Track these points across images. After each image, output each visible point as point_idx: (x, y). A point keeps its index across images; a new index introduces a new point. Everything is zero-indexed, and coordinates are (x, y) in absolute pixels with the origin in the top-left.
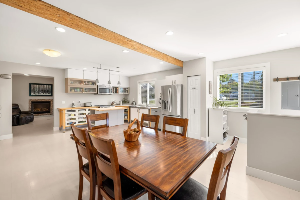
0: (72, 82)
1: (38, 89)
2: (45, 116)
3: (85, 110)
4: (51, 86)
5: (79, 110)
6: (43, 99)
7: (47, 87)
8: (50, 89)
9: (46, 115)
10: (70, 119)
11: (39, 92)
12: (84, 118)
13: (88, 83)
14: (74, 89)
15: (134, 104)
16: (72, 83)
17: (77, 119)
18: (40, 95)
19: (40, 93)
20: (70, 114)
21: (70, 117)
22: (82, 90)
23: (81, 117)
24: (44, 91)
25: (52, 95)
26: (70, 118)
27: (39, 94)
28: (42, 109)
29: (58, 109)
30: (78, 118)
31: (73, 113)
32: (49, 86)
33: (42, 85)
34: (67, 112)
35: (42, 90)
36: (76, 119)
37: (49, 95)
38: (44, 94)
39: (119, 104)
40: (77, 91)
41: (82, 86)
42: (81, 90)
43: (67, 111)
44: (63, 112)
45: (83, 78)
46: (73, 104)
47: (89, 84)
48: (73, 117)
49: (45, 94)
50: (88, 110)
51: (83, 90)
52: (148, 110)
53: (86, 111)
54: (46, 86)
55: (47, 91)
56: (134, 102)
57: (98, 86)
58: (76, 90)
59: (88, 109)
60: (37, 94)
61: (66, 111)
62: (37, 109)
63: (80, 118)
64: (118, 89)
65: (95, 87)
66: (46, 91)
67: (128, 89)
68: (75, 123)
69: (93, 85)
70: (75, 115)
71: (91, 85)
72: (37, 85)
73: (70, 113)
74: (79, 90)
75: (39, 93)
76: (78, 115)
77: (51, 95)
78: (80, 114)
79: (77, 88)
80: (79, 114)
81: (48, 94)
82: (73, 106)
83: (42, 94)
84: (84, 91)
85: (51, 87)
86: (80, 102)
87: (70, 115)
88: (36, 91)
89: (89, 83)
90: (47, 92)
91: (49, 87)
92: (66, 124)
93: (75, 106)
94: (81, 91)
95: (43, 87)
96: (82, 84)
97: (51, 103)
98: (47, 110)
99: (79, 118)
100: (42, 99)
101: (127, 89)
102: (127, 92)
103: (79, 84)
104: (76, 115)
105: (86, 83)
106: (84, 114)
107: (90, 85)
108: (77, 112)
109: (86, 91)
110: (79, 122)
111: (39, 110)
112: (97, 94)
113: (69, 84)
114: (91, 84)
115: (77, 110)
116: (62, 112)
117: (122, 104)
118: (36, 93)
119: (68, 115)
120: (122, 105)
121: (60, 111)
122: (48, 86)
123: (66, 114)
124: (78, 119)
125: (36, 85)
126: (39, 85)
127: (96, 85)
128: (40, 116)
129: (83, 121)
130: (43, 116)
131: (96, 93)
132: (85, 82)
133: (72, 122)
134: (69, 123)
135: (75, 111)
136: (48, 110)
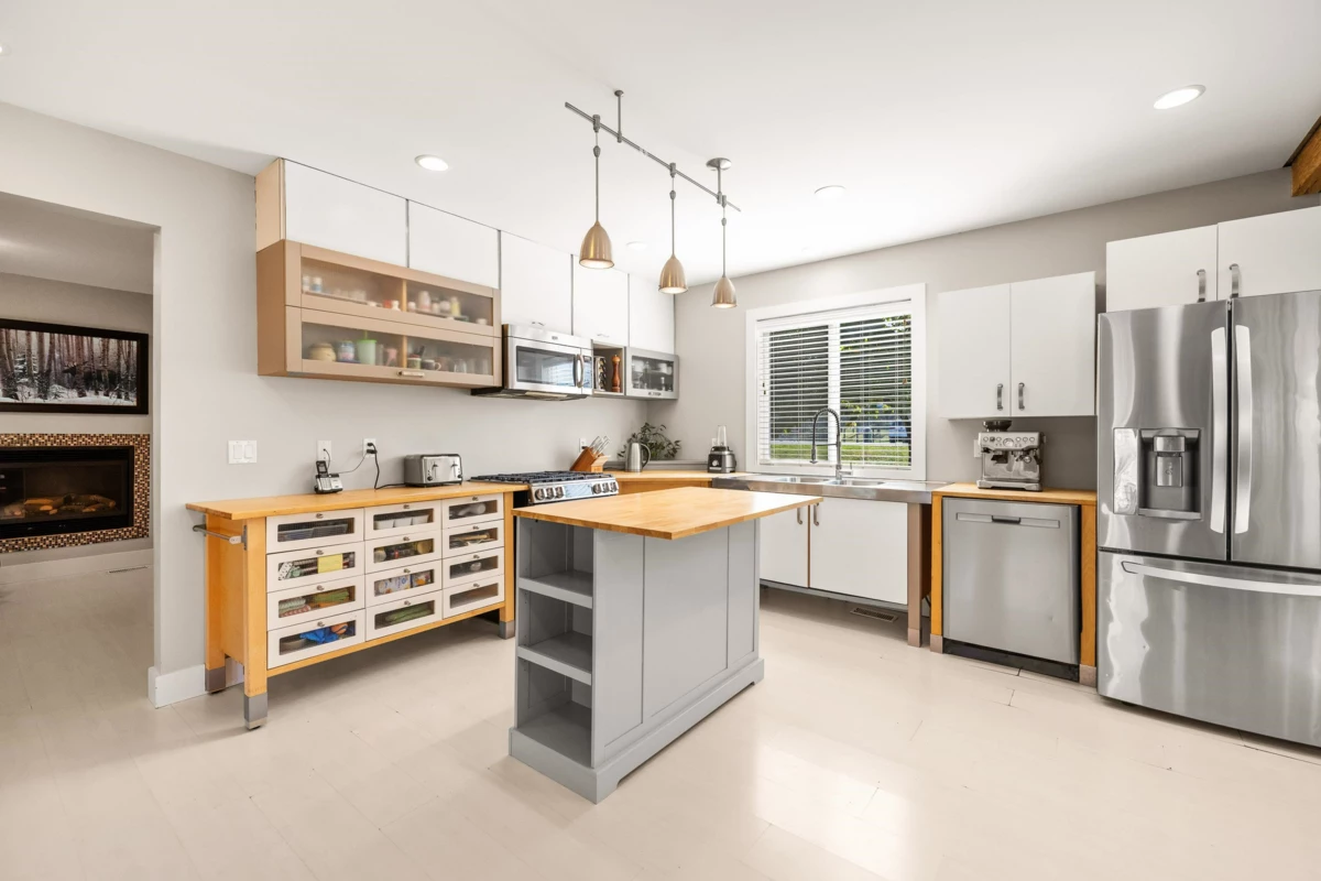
0: (318, 281)
1: (35, 364)
2: (91, 546)
3: (428, 514)
4: (135, 343)
5: (378, 518)
6: (78, 432)
7: (105, 348)
8: (127, 362)
9: (104, 540)
10: (311, 601)
11: (48, 385)
12: (423, 577)
13: (436, 306)
14: (337, 336)
15: (728, 462)
16: (314, 287)
17: (365, 592)
18: (50, 400)
19: (55, 388)
20: (311, 554)
21: (307, 586)
22: (393, 353)
23: (400, 573)
24: (86, 378)
25: (143, 408)
26: (312, 590)
27: (45, 398)
28: (68, 501)
29: (190, 508)
30: (377, 583)
31: (331, 547)
32: (125, 343)
33: (73, 339)
34: (281, 538)
35: (73, 371)
36: (358, 594)
37: (123, 402)
38: (82, 394)
39: (623, 467)
40: (357, 360)
41: (398, 318)
42: (386, 355)
43: (281, 528)
44: (244, 540)
45: (403, 263)
46: (321, 469)
47: (442, 311)
48: (331, 577)
49: (91, 398)
50: (447, 514)
51: (399, 354)
52: (904, 506)
53: (430, 520)
54: (97, 341)
55: (105, 374)
56: (726, 453)
57: (504, 329)
58: (349, 352)
59: (446, 505)
60: (29, 395)
61: (273, 532)
62: (28, 502)
63: (391, 585)
64: (618, 360)
65: (481, 334)
66: (99, 379)
67: (670, 364)
68: (350, 629)
69: (473, 320)
70: (348, 560)
71: (456, 319)
72: (34, 334)
73: (305, 548)
74: (370, 349)
75: (44, 393)
76: (377, 558)
77: (135, 404)
78: (390, 553)
79: (357, 335)
80: (383, 553)
81: (112, 400)
82: (324, 484)
83: (70, 397)
84: (410, 365)
85: (135, 349)
86: (374, 452)
87: (308, 567)
88: (22, 375)
89: (446, 305)
90: (112, 382)
91: (120, 348)
92: (274, 645)
93: (335, 484)
94: (385, 363)
95: (80, 347)
96: (396, 303)
97: (138, 457)
98: (112, 504)
99: (380, 588)
100: (69, 433)
101: (664, 369)
102: (669, 387)
103: (373, 304)
104: (358, 560)
105: (425, 298)
106: (420, 548)
107: (451, 319)
108: (367, 538)
109: (424, 366)
110: (382, 620)
111: (47, 506)
112: (502, 389)
113: (292, 295)
114: (456, 312)
115: (363, 521)
116: (236, 540)
117: (643, 465)
118: (26, 389)
119: (287, 568)
120: (641, 471)
121: (214, 526)
122: (113, 343)
123: (273, 562)
124: (377, 593)
125: (22, 333)
126: (47, 336)
127: (491, 323)
128: (57, 550)
129: (414, 602)
130: (80, 548)
131: (495, 381)
132: (415, 289)
133: (327, 623)
134: (296, 637)
135: (346, 526)
136: (118, 506)
